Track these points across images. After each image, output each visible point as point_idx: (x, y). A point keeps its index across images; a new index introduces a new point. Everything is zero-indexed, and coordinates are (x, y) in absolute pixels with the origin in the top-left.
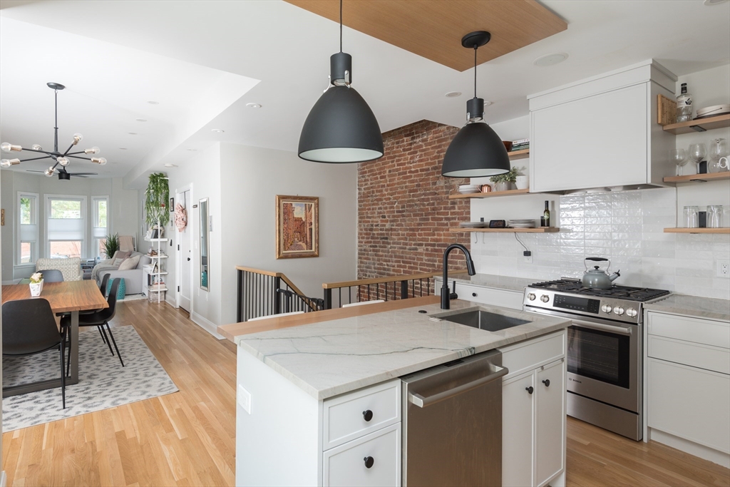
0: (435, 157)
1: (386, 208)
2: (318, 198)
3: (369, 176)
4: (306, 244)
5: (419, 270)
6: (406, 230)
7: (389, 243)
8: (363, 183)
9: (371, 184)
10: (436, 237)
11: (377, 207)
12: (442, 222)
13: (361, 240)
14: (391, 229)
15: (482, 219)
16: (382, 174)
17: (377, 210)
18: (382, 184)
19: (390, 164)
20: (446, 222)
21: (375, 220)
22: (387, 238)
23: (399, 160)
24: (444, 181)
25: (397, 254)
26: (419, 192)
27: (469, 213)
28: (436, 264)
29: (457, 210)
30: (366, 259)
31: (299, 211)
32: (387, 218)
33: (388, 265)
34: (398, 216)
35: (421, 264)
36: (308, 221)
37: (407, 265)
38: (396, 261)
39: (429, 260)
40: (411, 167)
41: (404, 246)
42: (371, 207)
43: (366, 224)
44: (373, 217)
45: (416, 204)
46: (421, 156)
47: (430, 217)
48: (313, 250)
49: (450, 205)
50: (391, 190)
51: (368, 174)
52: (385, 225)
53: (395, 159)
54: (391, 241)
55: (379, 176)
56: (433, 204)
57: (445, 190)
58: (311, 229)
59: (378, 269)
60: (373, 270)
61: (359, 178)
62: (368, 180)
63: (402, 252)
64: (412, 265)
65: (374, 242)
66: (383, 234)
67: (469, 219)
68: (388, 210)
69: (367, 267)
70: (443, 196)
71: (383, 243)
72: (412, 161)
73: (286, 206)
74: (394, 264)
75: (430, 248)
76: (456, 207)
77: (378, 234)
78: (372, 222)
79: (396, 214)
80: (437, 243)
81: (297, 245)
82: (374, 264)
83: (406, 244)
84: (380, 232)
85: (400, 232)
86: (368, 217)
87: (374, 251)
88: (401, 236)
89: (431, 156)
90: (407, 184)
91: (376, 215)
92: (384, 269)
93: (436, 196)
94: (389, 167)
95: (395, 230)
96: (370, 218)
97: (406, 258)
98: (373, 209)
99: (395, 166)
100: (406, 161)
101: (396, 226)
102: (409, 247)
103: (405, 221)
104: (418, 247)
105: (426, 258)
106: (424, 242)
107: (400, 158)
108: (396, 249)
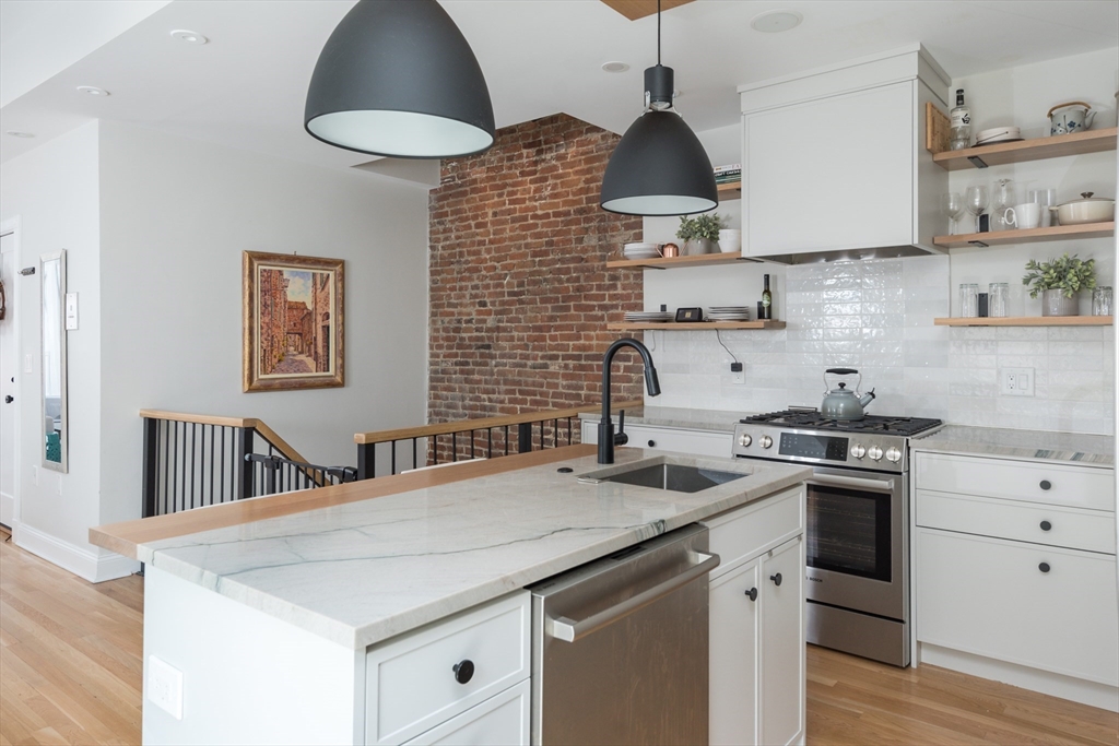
0: (581, 191)
1: (487, 287)
2: (342, 263)
3: (452, 222)
4: (316, 359)
5: (550, 407)
6: (527, 329)
7: (492, 357)
8: (441, 236)
9: (458, 238)
10: (582, 342)
11: (469, 284)
12: (594, 313)
13: (435, 350)
14: (498, 329)
15: (663, 308)
16: (480, 220)
17: (470, 290)
18: (479, 238)
19: (496, 199)
20: (600, 313)
21: (464, 310)
22: (488, 347)
23: (513, 193)
24: (597, 236)
25: (510, 377)
26: (551, 257)
27: (641, 296)
28: (583, 393)
29: (620, 291)
30: (446, 389)
31: (298, 288)
32: (489, 307)
33: (490, 400)
34: (511, 303)
35: (555, 395)
36: (320, 310)
37: (529, 398)
38: (508, 392)
39: (569, 387)
40: (535, 208)
41: (523, 361)
42: (458, 285)
43: (447, 319)
44: (461, 305)
45: (545, 280)
46: (554, 187)
47: (572, 304)
48: (332, 372)
49: (607, 282)
50: (497, 250)
51: (450, 218)
52: (485, 321)
53: (505, 191)
54: (498, 353)
55: (473, 223)
56: (577, 279)
57: (598, 253)
58: (326, 329)
59: (471, 408)
60: (461, 411)
61: (432, 225)
62: (450, 230)
63: (520, 374)
64: (538, 398)
65: (464, 355)
66: (481, 339)
67: (641, 307)
68: (492, 290)
69: (449, 407)
70: (596, 264)
71: (482, 356)
72: (537, 195)
73: (267, 276)
74: (502, 397)
75: (571, 363)
76: (619, 284)
77: (470, 338)
78: (459, 314)
79: (506, 298)
80: (583, 353)
81: (294, 361)
82: (463, 399)
83: (527, 357)
84: (475, 334)
85: (515, 334)
86: (450, 305)
87: (462, 372)
88: (516, 342)
89: (574, 189)
90: (529, 240)
91: (467, 300)
92: (484, 408)
93: (583, 264)
94: (494, 205)
95: (505, 330)
96: (455, 306)
97: (527, 384)
98: (461, 289)
99: (505, 204)
100: (527, 196)
101: (507, 322)
102: (533, 362)
103: (524, 312)
104: (549, 362)
105: (564, 383)
106: (560, 353)
107: (515, 189)
108: (507, 368)
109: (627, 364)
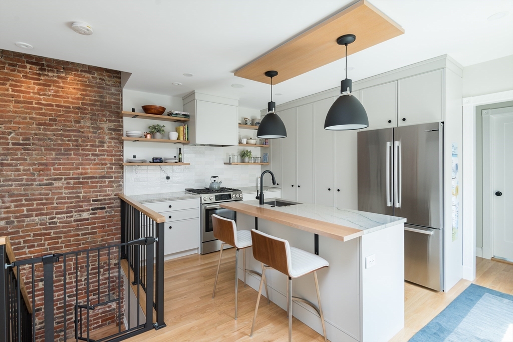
0: (78, 99)
5: (55, 205)
6: (30, 165)
10: (80, 171)
12: (88, 157)
15: (134, 157)
20: (93, 158)
23: (16, 86)
24: (90, 122)
25: (16, 192)
26: (54, 127)
28: (81, 195)
29: (106, 148)
34: (16, 150)
37: (35, 202)
38: (12, 202)
39: (70, 193)
40: (40, 99)
41: (30, 183)
45: (49, 139)
46: (57, 91)
47: (72, 152)
49: (97, 144)
53: (9, 83)
56: (77, 141)
57: (91, 130)
63: (25, 190)
64: (44, 201)
67: (122, 156)
70: (90, 135)
72: (41, 93)
74: (7, 205)
75: (72, 181)
76: (105, 145)
79: (11, 146)
80: (81, 176)
83: (33, 180)
85: (22, 167)
88: (22, 172)
89: (73, 96)
90: (34, 116)
93: (80, 134)
95: (9, 165)
97: (33, 195)
99: (7, 90)
100: (32, 91)
101: (11, 160)
102: (39, 182)
103: (29, 155)
104: (53, 182)
105: (66, 191)
106: (63, 177)
107: (19, 84)
108: (13, 187)
109: (110, 180)
